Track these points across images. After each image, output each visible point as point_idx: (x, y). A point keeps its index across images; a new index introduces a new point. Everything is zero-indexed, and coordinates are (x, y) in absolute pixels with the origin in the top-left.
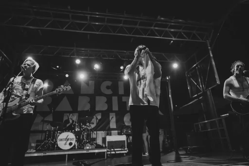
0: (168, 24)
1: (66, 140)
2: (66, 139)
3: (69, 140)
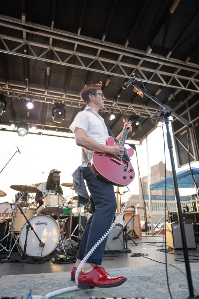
0: (160, 63)
1: (4, 215)
2: (4, 213)
3: (9, 216)
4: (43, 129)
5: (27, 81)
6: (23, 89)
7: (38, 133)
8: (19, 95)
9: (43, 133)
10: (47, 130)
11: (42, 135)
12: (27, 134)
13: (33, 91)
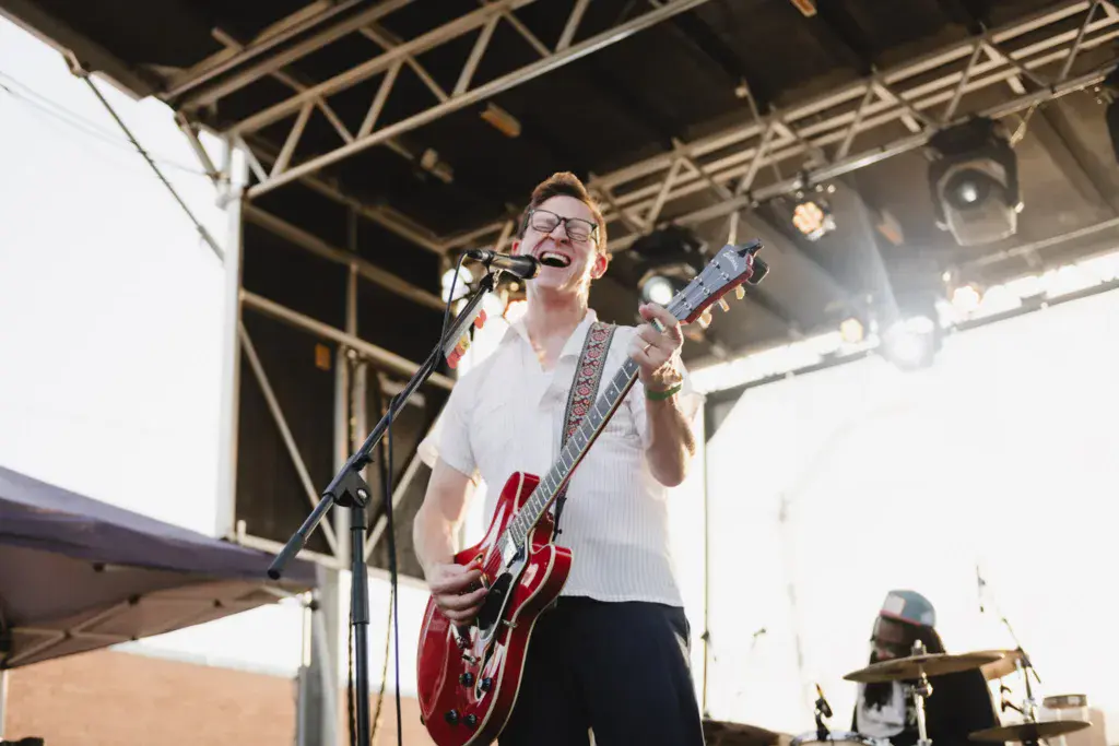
4: (1039, 269)
5: (745, 99)
6: (754, 141)
7: (1018, 304)
8: (746, 184)
9: (1051, 295)
10: (1071, 262)
11: (1044, 305)
12: (937, 346)
13: (819, 117)
